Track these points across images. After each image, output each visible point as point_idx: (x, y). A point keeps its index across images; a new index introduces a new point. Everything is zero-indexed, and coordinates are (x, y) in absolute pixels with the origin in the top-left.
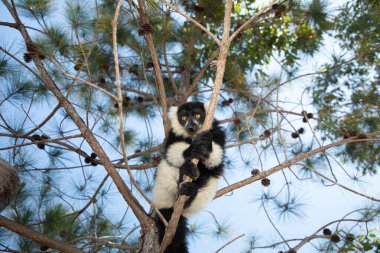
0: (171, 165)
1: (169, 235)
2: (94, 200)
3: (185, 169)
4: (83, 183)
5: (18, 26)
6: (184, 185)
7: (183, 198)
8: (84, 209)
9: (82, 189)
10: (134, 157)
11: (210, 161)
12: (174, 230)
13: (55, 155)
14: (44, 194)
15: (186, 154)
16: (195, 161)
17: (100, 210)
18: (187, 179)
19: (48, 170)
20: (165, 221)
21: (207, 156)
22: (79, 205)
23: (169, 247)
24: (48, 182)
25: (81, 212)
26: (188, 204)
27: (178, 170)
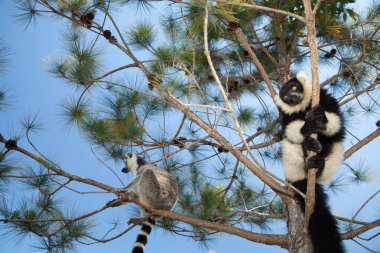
0: (292, 143)
1: (310, 205)
2: (234, 177)
3: (307, 145)
4: (222, 167)
5: (137, 64)
6: (310, 160)
7: (313, 171)
8: (229, 186)
9: (222, 171)
10: (257, 135)
11: (328, 131)
12: (313, 200)
13: (193, 150)
14: (195, 182)
15: (303, 131)
16: (314, 136)
17: (242, 184)
18: (312, 154)
19: (192, 164)
20: (302, 194)
21: (325, 128)
22: (224, 184)
23: (313, 215)
24: (195, 172)
25: (228, 189)
26: (319, 174)
27: (300, 146)
